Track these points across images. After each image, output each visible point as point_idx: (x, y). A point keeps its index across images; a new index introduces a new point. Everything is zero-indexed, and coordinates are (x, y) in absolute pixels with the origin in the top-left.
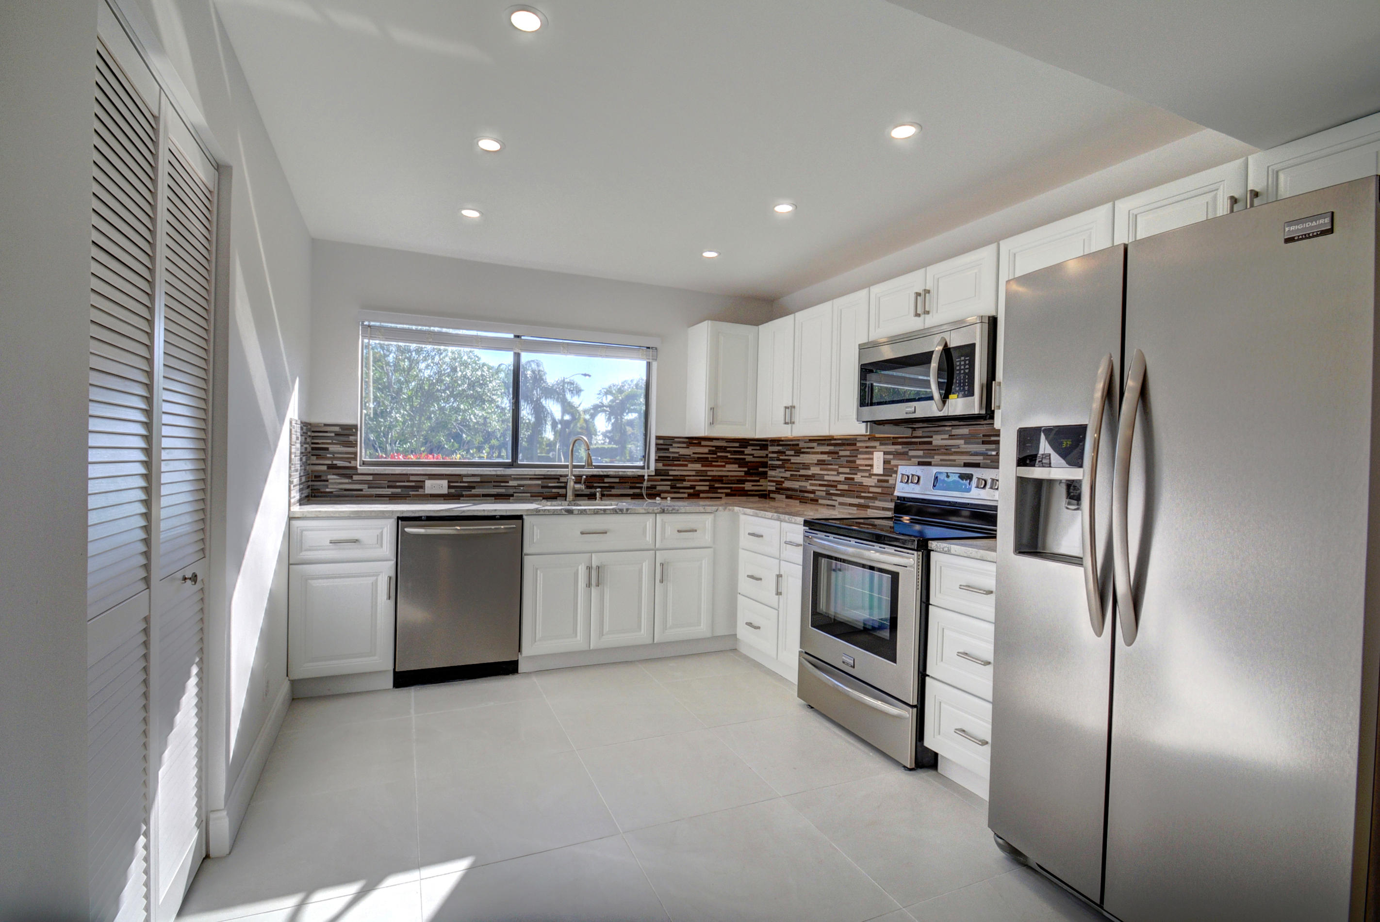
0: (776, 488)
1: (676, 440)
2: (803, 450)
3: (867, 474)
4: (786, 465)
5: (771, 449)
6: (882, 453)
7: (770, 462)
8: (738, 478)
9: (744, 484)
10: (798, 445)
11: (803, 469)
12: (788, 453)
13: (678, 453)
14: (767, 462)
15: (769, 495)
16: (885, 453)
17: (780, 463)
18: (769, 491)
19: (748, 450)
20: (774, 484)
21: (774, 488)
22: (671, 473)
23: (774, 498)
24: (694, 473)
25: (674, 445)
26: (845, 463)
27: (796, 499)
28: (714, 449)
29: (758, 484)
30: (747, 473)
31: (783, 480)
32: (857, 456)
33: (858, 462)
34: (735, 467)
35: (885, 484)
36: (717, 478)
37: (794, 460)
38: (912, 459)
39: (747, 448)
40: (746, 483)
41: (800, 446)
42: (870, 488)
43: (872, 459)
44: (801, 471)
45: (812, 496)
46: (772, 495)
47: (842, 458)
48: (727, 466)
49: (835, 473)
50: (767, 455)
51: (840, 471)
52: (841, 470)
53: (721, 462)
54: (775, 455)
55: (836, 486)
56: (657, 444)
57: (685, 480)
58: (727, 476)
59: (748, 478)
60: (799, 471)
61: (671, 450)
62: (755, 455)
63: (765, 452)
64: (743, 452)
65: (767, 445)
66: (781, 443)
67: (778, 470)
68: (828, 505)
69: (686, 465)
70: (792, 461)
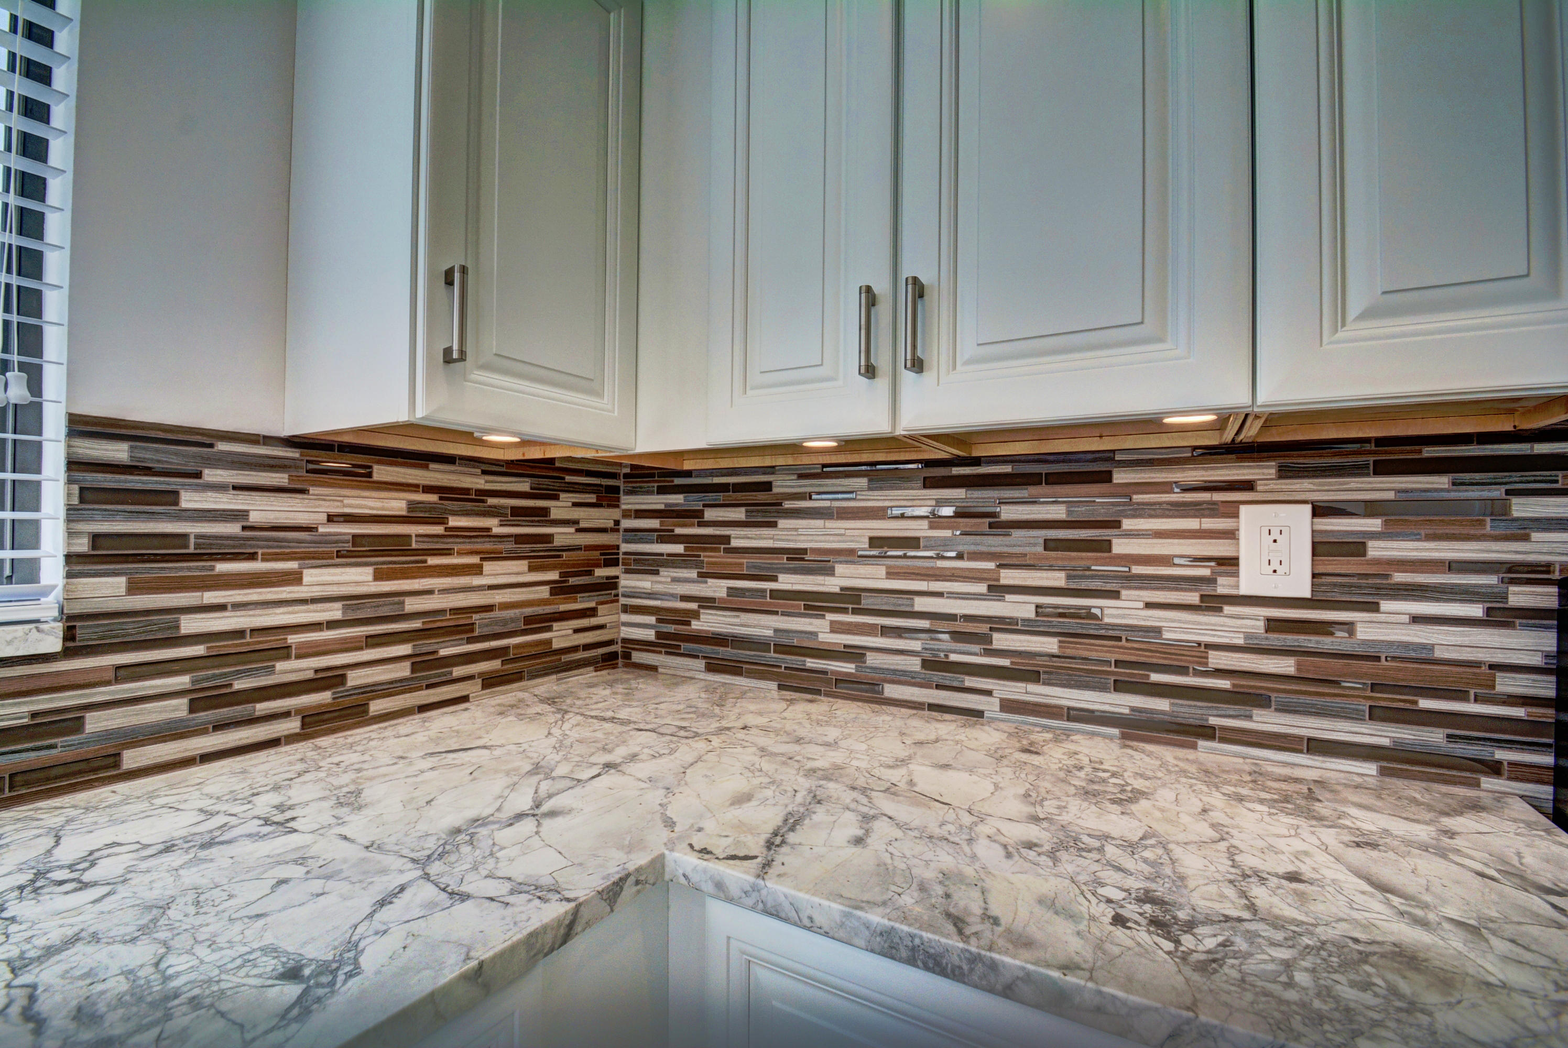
0: (659, 635)
1: (222, 446)
2: (788, 505)
3: (1193, 598)
4: (706, 557)
5: (629, 502)
6: (1308, 508)
7: (624, 547)
8: (529, 611)
9: (549, 629)
10: (767, 486)
11: (795, 571)
12: (710, 514)
13: (243, 514)
14: (618, 547)
15: (627, 656)
16: (1319, 511)
17: (679, 548)
18: (625, 641)
19: (560, 508)
20: (652, 620)
21: (650, 635)
22: (190, 625)
23: (653, 668)
24: (335, 612)
25: (211, 475)
26: (1040, 549)
27: (762, 676)
28: (433, 498)
29: (594, 621)
30: (559, 589)
31: (693, 606)
32: (1117, 524)
33: (1120, 547)
34: (516, 570)
35: (1326, 643)
36: (448, 621)
37: (741, 539)
38: (1535, 536)
39: (556, 498)
40: (556, 625)
41: (775, 490)
42: (1212, 654)
43: (1231, 535)
44: (781, 577)
45: (848, 668)
46: (638, 657)
47: (1017, 533)
48: (488, 567)
49: (982, 588)
50: (617, 523)
51: (1003, 582)
52: (1009, 577)
53: (461, 553)
54: (654, 523)
55: (986, 639)
56: (74, 465)
57: (284, 652)
58: (489, 608)
59: (563, 607)
60: (774, 579)
61: (189, 500)
62: (583, 525)
63: (615, 514)
64: (545, 512)
65: (616, 490)
66: (678, 481)
67: (667, 574)
68: (933, 707)
69: (295, 578)
70: (734, 543)
